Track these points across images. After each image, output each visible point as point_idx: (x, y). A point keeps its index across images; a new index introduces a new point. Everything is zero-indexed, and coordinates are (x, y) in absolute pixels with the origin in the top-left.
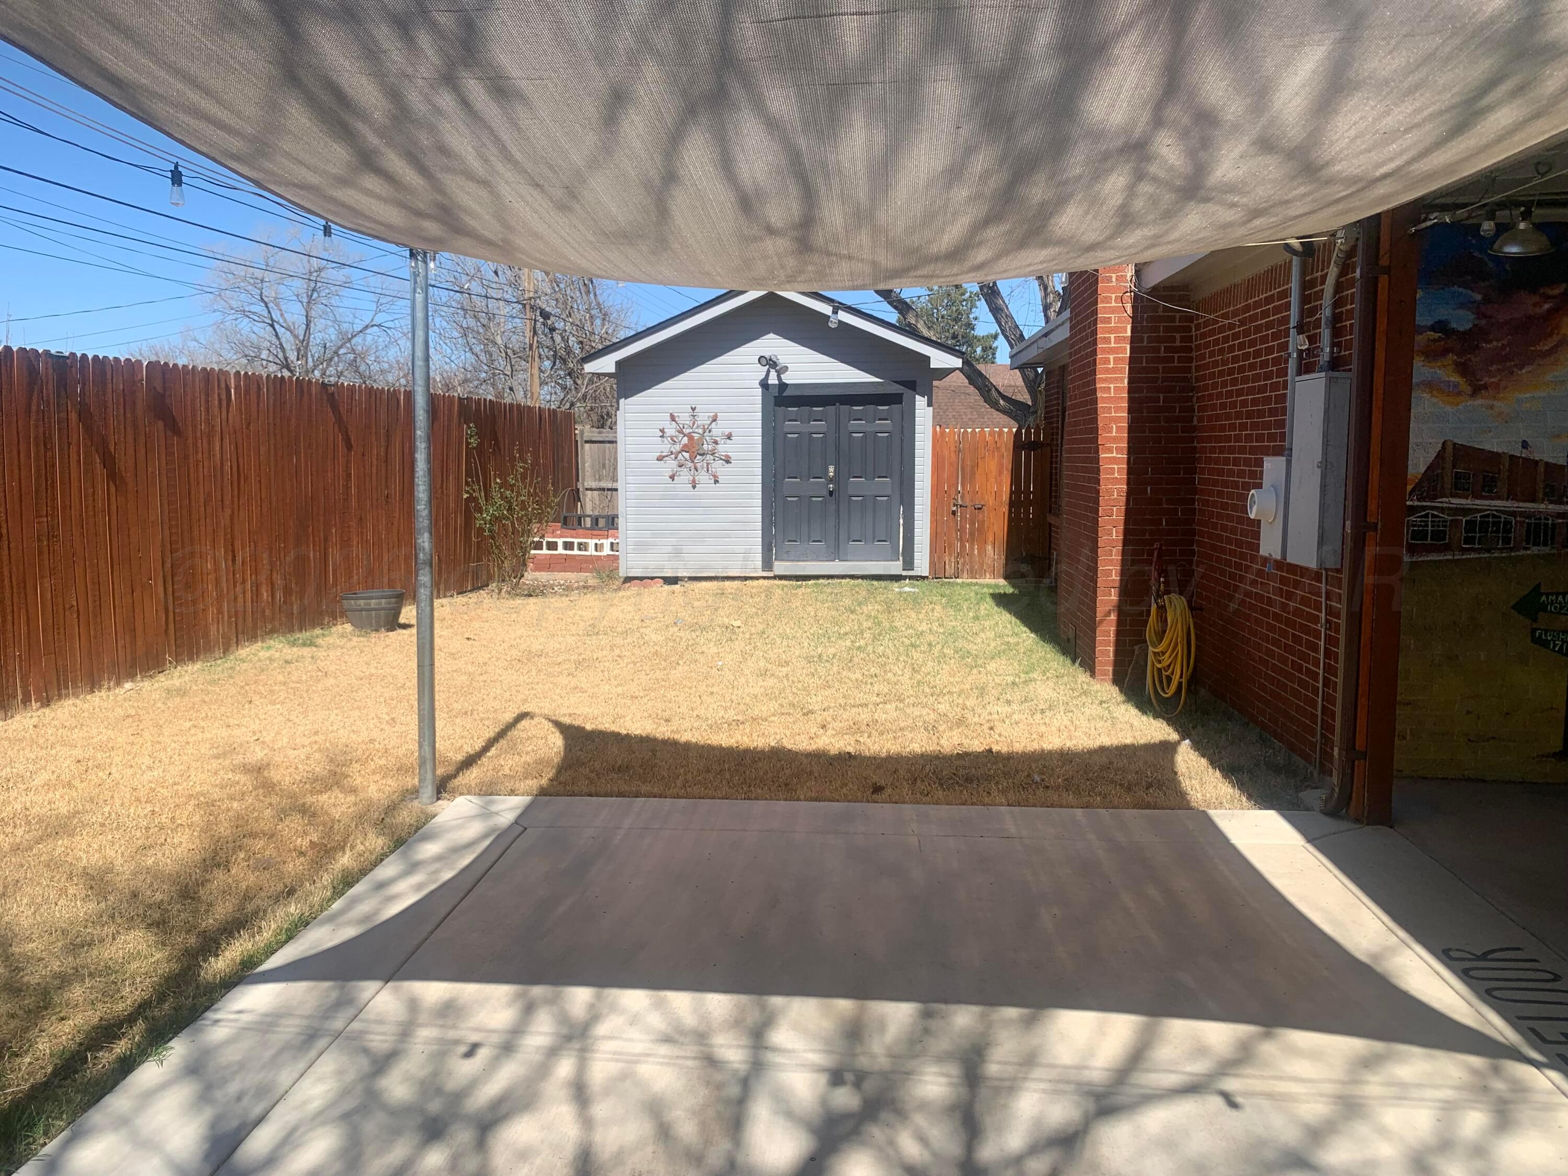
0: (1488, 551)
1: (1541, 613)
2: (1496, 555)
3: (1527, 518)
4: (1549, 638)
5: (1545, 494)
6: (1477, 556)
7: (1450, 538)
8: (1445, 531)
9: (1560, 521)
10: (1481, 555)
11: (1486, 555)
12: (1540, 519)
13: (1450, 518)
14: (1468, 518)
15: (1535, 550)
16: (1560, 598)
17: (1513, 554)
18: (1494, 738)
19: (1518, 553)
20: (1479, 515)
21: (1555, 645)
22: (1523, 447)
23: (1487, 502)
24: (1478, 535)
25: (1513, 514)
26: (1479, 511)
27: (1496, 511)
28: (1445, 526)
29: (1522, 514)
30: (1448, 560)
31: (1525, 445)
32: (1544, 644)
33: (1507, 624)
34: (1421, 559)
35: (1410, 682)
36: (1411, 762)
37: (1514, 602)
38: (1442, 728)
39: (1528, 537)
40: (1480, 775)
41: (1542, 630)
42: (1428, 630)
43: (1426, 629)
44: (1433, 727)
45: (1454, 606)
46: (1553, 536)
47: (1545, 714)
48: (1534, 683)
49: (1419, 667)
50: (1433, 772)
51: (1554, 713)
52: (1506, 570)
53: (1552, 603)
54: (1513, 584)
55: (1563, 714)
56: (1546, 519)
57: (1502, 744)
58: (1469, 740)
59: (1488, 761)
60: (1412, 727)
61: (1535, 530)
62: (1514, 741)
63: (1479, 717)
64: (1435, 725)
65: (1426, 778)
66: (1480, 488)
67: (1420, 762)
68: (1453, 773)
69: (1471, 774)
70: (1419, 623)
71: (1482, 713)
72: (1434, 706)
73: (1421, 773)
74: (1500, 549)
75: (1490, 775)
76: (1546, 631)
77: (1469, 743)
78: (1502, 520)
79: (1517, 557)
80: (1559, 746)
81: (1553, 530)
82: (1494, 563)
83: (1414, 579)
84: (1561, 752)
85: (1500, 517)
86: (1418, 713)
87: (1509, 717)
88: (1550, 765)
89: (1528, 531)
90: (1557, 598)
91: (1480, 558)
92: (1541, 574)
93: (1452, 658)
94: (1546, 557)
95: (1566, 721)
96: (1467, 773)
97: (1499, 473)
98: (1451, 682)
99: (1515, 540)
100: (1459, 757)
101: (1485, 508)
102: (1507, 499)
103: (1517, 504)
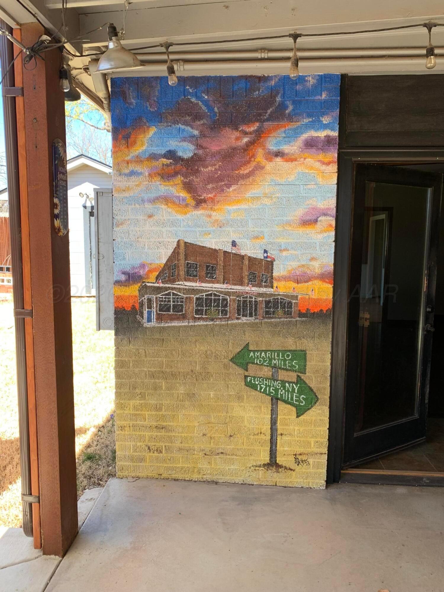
0: (212, 320)
1: (251, 365)
2: (218, 323)
3: (237, 297)
4: (257, 383)
5: (250, 280)
6: (205, 323)
7: (186, 311)
8: (182, 305)
9: (261, 299)
10: (208, 323)
11: (211, 323)
12: (247, 297)
13: (185, 296)
14: (197, 296)
15: (244, 320)
16: (263, 354)
17: (229, 322)
18: (222, 453)
19: (232, 322)
20: (204, 294)
21: (261, 388)
22: (233, 246)
23: (210, 285)
24: (205, 308)
25: (228, 294)
26: (206, 291)
27: (217, 291)
28: (182, 302)
29: (234, 293)
30: (185, 326)
31: (234, 244)
32: (254, 387)
33: (227, 372)
34: (167, 325)
35: (163, 412)
36: (168, 469)
37: (232, 357)
38: (186, 445)
39: (239, 310)
40: (215, 478)
41: (251, 377)
42: (174, 375)
43: (172, 375)
44: (181, 445)
45: (191, 359)
46: (256, 310)
47: (256, 437)
48: (248, 415)
49: (168, 402)
50: (182, 476)
51: (262, 436)
52: (225, 334)
53: (258, 358)
54: (230, 344)
55: (269, 437)
56: (251, 298)
57: (228, 457)
58: (205, 454)
59: (219, 468)
60: (166, 444)
61: (243, 306)
62: (236, 455)
63: (211, 438)
64: (181, 443)
65: (177, 480)
66: (205, 275)
67: (172, 469)
68: (195, 477)
69: (208, 477)
70: (168, 370)
71: (213, 435)
72: (180, 430)
73: (174, 476)
74: (220, 318)
75: (221, 479)
76: (255, 377)
77: (205, 456)
78: (221, 298)
79: (232, 325)
80: (267, 460)
81: (256, 306)
82: (217, 329)
83: (163, 339)
84: (268, 464)
85: (219, 296)
86: (169, 434)
87: (232, 438)
88: (261, 472)
89: (239, 306)
90: (261, 354)
91: (207, 325)
92: (249, 337)
93: (191, 396)
94: (252, 325)
95: (271, 443)
96: (205, 476)
97: (217, 264)
98: (191, 413)
99: (230, 313)
100: (200, 466)
101: (208, 289)
102: (224, 283)
103: (230, 287)
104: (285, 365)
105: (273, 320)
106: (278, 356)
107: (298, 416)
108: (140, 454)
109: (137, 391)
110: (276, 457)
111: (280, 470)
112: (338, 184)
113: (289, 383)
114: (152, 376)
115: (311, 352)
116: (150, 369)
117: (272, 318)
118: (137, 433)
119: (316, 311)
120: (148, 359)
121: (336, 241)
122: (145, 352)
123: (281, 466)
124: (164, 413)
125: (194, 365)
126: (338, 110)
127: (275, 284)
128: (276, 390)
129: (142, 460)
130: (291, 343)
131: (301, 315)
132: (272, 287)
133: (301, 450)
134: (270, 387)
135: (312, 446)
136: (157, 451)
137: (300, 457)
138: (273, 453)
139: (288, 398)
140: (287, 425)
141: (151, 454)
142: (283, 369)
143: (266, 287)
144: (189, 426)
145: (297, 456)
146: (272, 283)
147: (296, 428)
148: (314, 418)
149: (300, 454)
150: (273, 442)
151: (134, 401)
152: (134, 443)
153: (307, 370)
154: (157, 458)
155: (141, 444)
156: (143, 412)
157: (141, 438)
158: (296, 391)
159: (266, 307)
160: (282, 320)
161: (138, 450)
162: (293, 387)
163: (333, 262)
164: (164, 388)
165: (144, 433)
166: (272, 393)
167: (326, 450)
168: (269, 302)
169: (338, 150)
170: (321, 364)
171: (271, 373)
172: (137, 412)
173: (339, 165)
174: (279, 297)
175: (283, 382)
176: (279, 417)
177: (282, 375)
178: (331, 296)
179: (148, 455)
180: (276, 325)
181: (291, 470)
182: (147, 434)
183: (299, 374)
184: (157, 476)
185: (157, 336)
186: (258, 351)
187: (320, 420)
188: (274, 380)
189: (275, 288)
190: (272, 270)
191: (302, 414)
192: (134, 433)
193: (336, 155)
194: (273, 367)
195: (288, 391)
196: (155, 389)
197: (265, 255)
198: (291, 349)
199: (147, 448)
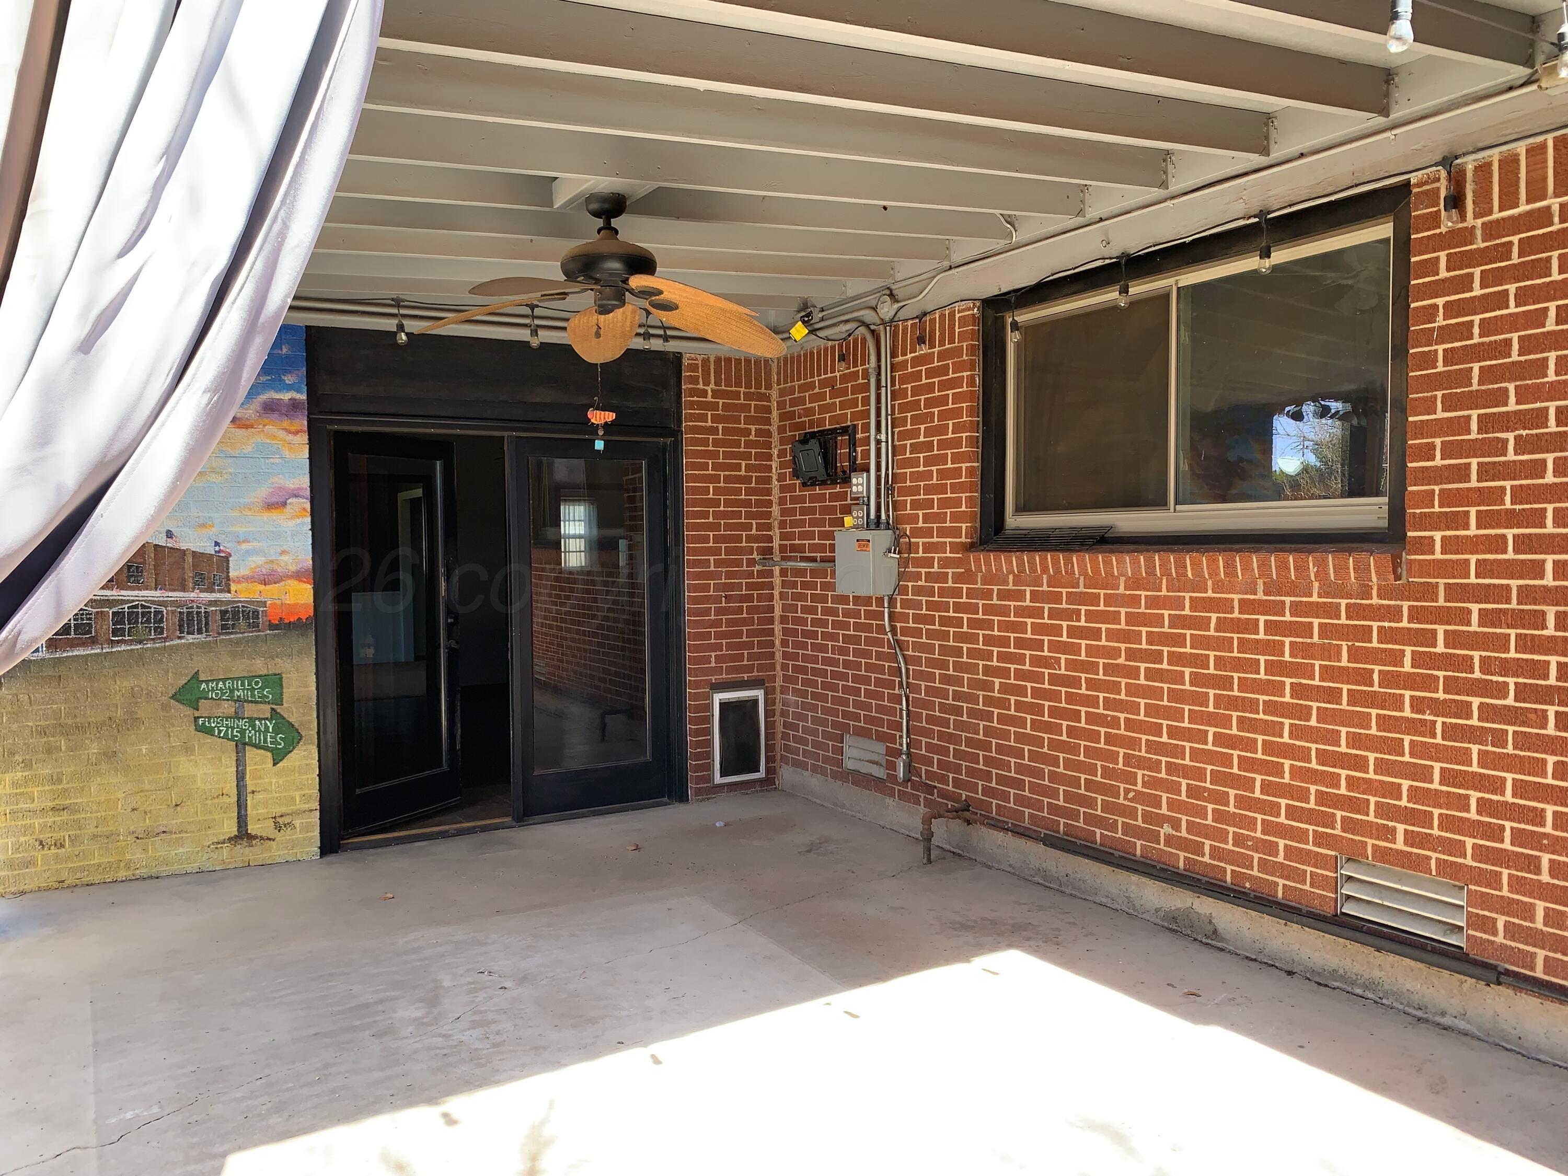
0: (140, 642)
1: (203, 701)
2: (149, 645)
3: (178, 607)
4: (213, 725)
5: (196, 583)
6: (128, 648)
7: (96, 632)
8: (90, 624)
9: (214, 608)
10: (133, 647)
11: (139, 646)
12: (192, 607)
13: (94, 610)
14: (115, 610)
15: (190, 638)
16: (221, 685)
17: (167, 644)
18: (164, 832)
19: (172, 643)
20: (126, 606)
21: (220, 732)
22: (168, 537)
23: (136, 593)
24: (127, 627)
25: (164, 604)
26: (128, 601)
27: (145, 601)
28: (90, 619)
29: (174, 603)
30: (96, 654)
31: (169, 534)
32: (209, 731)
33: (167, 715)
34: (65, 655)
35: (64, 785)
36: (73, 870)
37: (173, 692)
38: (105, 829)
39: (181, 626)
40: (154, 872)
41: (205, 717)
42: (80, 728)
43: (77, 727)
44: (96, 830)
45: (108, 701)
46: (207, 624)
47: (216, 801)
48: (202, 772)
49: (73, 768)
50: (100, 877)
51: (225, 799)
52: (161, 660)
53: (213, 690)
54: (170, 674)
55: (234, 799)
56: (198, 607)
57: (174, 836)
58: (138, 838)
59: (160, 856)
60: (70, 833)
61: (188, 620)
62: (186, 832)
63: (145, 812)
64: (97, 827)
65: (92, 884)
66: (125, 579)
67: (82, 869)
68: (122, 874)
69: (143, 872)
70: (69, 722)
71: (149, 809)
72: (95, 808)
73: (85, 880)
74: (153, 639)
75: (164, 870)
76: (209, 718)
77: (138, 841)
78: (153, 610)
79: (171, 647)
80: (234, 831)
81: (206, 618)
82: (148, 654)
83: (60, 676)
84: (236, 837)
85: (150, 608)
86: (76, 817)
87: (179, 808)
88: (226, 851)
89: (181, 620)
90: (217, 685)
91: (132, 650)
92: (201, 663)
93: (110, 755)
94: (202, 645)
95: (239, 806)
96: (138, 872)
97: (144, 563)
98: (111, 780)
99: (168, 630)
100: (128, 857)
101: (132, 598)
102: (156, 589)
103: (167, 594)
104: (253, 695)
105: (232, 636)
106: (243, 685)
107: (275, 764)
108: (25, 855)
109: (17, 757)
110: (246, 826)
111: (254, 842)
112: (310, 458)
113: (260, 719)
114: (43, 732)
115: (289, 675)
116: (37, 724)
117: (232, 633)
118: (20, 823)
119: (292, 620)
120: (35, 708)
121: (312, 529)
122: (30, 698)
123: (254, 837)
124: (66, 786)
125: (113, 709)
126: (304, 369)
127: (233, 587)
128: (242, 732)
129: (29, 863)
130: (260, 666)
131: (272, 627)
132: (229, 592)
133: (283, 810)
134: (233, 728)
135: (298, 802)
136: (55, 845)
137: (281, 820)
138: (242, 820)
139: (260, 740)
140: (260, 778)
141: (46, 852)
142: (251, 702)
143: (220, 591)
144: (108, 801)
145: (278, 820)
146: (228, 586)
147: (274, 780)
148: (297, 763)
149: (282, 816)
150: (241, 805)
151: (12, 775)
152: (14, 839)
153: (284, 700)
154: (56, 857)
155: (27, 838)
156: (28, 790)
157: (26, 830)
158: (271, 730)
159: (222, 620)
160: (246, 635)
161: (21, 849)
162: (266, 724)
163: (311, 556)
164: (63, 748)
165: (32, 821)
166: (237, 736)
167: (316, 805)
168: (226, 612)
169: (308, 417)
170: (303, 689)
171: (233, 710)
172: (18, 791)
173: (309, 435)
174: (240, 605)
175: (252, 720)
176: (248, 769)
177: (250, 710)
178: (311, 600)
179: (39, 855)
180: (238, 643)
181: (269, 839)
182: (37, 822)
183: (274, 706)
184: (56, 885)
185: (49, 672)
186: (212, 681)
187: (307, 765)
188: (238, 719)
189: (233, 592)
190: (228, 568)
191: (281, 760)
192: (13, 823)
193: (306, 423)
194: (235, 701)
195: (260, 730)
196: (49, 751)
197: (217, 548)
198: (261, 673)
199: (37, 843)
